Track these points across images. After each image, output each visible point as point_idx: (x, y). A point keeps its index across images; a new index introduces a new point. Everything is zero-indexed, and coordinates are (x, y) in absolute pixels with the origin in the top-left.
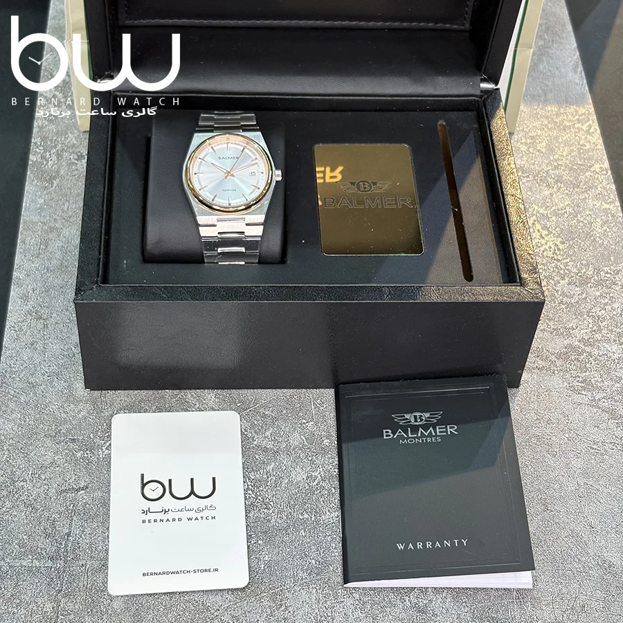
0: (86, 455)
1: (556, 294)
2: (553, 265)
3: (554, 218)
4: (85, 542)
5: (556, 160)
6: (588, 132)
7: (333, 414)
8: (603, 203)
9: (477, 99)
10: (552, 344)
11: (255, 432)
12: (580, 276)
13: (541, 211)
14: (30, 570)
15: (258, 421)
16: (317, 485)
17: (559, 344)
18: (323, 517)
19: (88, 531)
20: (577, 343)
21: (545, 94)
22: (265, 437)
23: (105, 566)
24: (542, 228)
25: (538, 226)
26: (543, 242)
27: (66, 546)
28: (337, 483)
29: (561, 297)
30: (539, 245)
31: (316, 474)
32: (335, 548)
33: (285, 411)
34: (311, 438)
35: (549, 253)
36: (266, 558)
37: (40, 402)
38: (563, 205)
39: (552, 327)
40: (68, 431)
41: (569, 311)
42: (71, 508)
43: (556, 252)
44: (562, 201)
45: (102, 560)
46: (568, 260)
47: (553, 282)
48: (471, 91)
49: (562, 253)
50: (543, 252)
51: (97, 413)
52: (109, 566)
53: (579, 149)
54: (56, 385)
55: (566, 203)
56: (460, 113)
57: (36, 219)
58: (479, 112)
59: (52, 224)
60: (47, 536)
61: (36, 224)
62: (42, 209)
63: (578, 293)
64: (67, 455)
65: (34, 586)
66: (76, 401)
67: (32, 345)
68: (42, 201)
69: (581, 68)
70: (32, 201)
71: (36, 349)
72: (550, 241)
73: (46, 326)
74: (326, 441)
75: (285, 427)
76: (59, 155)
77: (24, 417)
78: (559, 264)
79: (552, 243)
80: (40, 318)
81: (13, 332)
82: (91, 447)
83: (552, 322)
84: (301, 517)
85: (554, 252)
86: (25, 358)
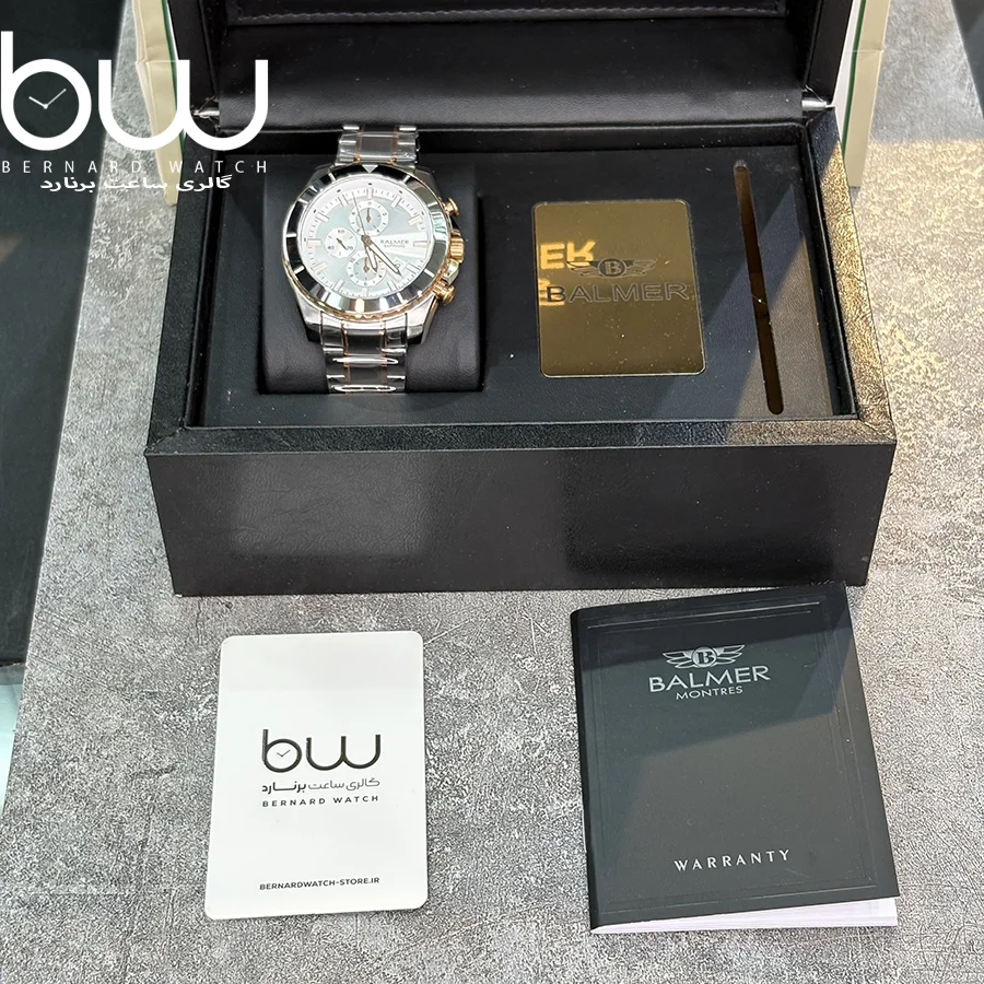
0: (172, 718)
1: (929, 443)
2: (923, 396)
3: (925, 321)
4: (169, 854)
5: (930, 229)
7: (567, 643)
9: (797, 125)
10: (922, 524)
11: (441, 676)
12: (969, 412)
13: (906, 310)
14: (82, 900)
15: (445, 657)
16: (539, 757)
17: (933, 522)
18: (548, 807)
19: (174, 837)
20: (964, 520)
21: (912, 124)
22: (457, 683)
23: (201, 892)
24: (906, 337)
25: (900, 335)
26: (908, 359)
27: (140, 861)
28: (574, 753)
29: (937, 447)
30: (902, 364)
31: (538, 740)
32: (568, 858)
33: (488, 641)
34: (530, 683)
35: (917, 376)
36: (457, 876)
37: (101, 635)
38: (939, 299)
39: (922, 495)
40: (145, 680)
41: (950, 469)
42: (148, 801)
43: (929, 374)
44: (938, 293)
45: (196, 884)
46: (948, 388)
47: (923, 424)
48: (787, 113)
49: (938, 376)
50: (908, 375)
51: (191, 651)
52: (207, 891)
53: (967, 210)
54: (127, 608)
55: (946, 296)
56: (772, 148)
57: (97, 349)
58: (800, 147)
59: (122, 356)
60: (110, 846)
61: (95, 356)
62: (107, 333)
63: (966, 439)
64: (142, 718)
65: (89, 927)
66: (157, 633)
67: (89, 546)
68: (108, 320)
69: (970, 80)
70: (93, 321)
71: (96, 553)
72: (919, 358)
73: (111, 517)
74: (554, 687)
75: (489, 667)
76: (134, 248)
77: (76, 660)
78: (933, 394)
79: (922, 360)
80: (103, 503)
81: (60, 526)
82: (181, 706)
83: (922, 489)
84: (513, 809)
85: (926, 376)
86: (78, 567)
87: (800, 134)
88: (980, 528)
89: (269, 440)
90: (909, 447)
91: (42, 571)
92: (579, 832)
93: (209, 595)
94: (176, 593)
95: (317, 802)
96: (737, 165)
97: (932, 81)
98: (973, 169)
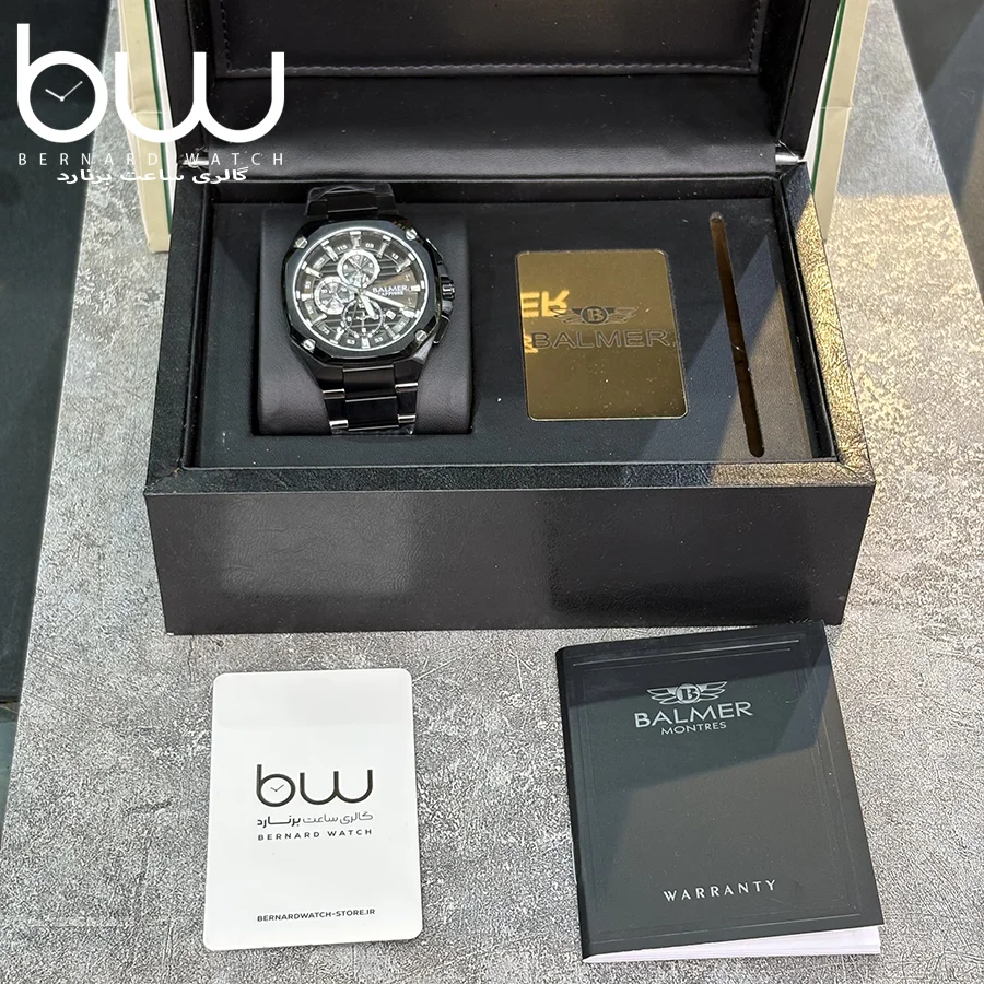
0: (166, 754)
1: (899, 487)
2: (893, 441)
3: (893, 369)
4: (167, 887)
5: (894, 280)
6: (943, 235)
7: (553, 680)
8: (970, 344)
9: (770, 179)
10: (894, 565)
11: (430, 712)
12: (937, 458)
13: (873, 358)
14: (81, 932)
15: (435, 695)
16: (528, 791)
17: (905, 563)
18: (538, 840)
19: (172, 870)
20: (934, 561)
21: (875, 179)
22: (446, 720)
23: (199, 924)
24: (875, 385)
25: (868, 382)
26: (877, 406)
27: (138, 894)
28: (562, 788)
29: (907, 491)
30: (871, 410)
31: (526, 775)
32: (559, 889)
33: (475, 679)
34: (518, 719)
35: (885, 422)
36: (451, 907)
37: (94, 673)
38: (906, 348)
39: (894, 537)
40: (139, 716)
41: (920, 512)
42: (145, 835)
43: (898, 420)
44: (905, 342)
45: (194, 916)
46: (916, 433)
47: (892, 468)
48: (762, 167)
49: (906, 422)
50: (877, 421)
51: (183, 688)
52: (205, 924)
53: (930, 262)
54: (119, 646)
55: (912, 345)
56: (745, 201)
57: (85, 393)
58: (773, 200)
59: (109, 400)
60: (108, 879)
61: (84, 400)
62: (93, 377)
63: (934, 483)
64: (137, 753)
65: (90, 958)
66: (149, 670)
67: (81, 586)
68: (94, 365)
69: (929, 137)
70: (79, 366)
71: (87, 592)
72: (887, 404)
73: (102, 557)
74: (541, 723)
75: (477, 703)
76: (119, 295)
77: (70, 697)
78: (902, 439)
79: (890, 407)
80: (93, 544)
81: (51, 566)
82: (175, 742)
83: (893, 530)
84: (504, 842)
85: (894, 422)
86: (70, 606)
87: (774, 188)
88: (950, 570)
89: (267, 481)
91: (35, 610)
92: (569, 864)
93: (201, 634)
94: (167, 631)
95: (312, 835)
97: (893, 138)
98: (935, 224)
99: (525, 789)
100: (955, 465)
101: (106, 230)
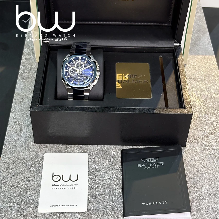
0: (33, 169)
1: (200, 117)
2: (199, 108)
3: (200, 92)
4: (31, 198)
5: (201, 73)
6: (213, 64)
7: (120, 157)
8: (218, 87)
9: (173, 48)
10: (198, 134)
11: (92, 163)
12: (209, 111)
13: (196, 90)
14: (11, 207)
15: (93, 159)
16: (113, 180)
17: (200, 134)
18: (115, 191)
19: (32, 195)
20: (207, 134)
21: (198, 52)
22: (95, 164)
23: (37, 207)
24: (196, 96)
25: (194, 95)
26: (196, 100)
27: (24, 200)
28: (121, 180)
29: (202, 118)
30: (195, 101)
31: (113, 177)
32: (119, 202)
33: (103, 156)
34: (112, 165)
35: (198, 104)
36: (94, 205)
37: (18, 152)
38: (203, 88)
39: (198, 128)
40: (27, 161)
41: (204, 123)
42: (27, 187)
44: (203, 86)
45: (36, 205)
46: (205, 106)
47: (199, 113)
48: (171, 46)
49: (202, 103)
50: (196, 103)
51: (37, 155)
53: (209, 70)
54: (24, 146)
56: (167, 53)
58: (173, 53)
59: (25, 93)
60: (18, 196)
61: (20, 93)
62: (22, 88)
63: (208, 117)
64: (26, 169)
65: (12, 213)
66: (30, 151)
67: (16, 133)
68: (23, 86)
69: (211, 43)
70: (19, 86)
71: (17, 134)
72: (198, 100)
73: (21, 127)
74: (117, 166)
75: (102, 161)
76: (29, 71)
77: (12, 157)
78: (201, 107)
79: (199, 100)
80: (20, 124)
81: (10, 128)
82: (34, 167)
83: (198, 127)
84: (107, 191)
85: (200, 104)
86: (14, 137)
87: (174, 50)
88: (210, 136)
89: (57, 109)
90: (196, 118)
91: (6, 138)
92: (121, 197)
93: (42, 144)
94: (35, 143)
95: (64, 188)
96: (160, 57)
98: (211, 61)
99: (112, 180)
100: (213, 113)
101: (27, 58)
